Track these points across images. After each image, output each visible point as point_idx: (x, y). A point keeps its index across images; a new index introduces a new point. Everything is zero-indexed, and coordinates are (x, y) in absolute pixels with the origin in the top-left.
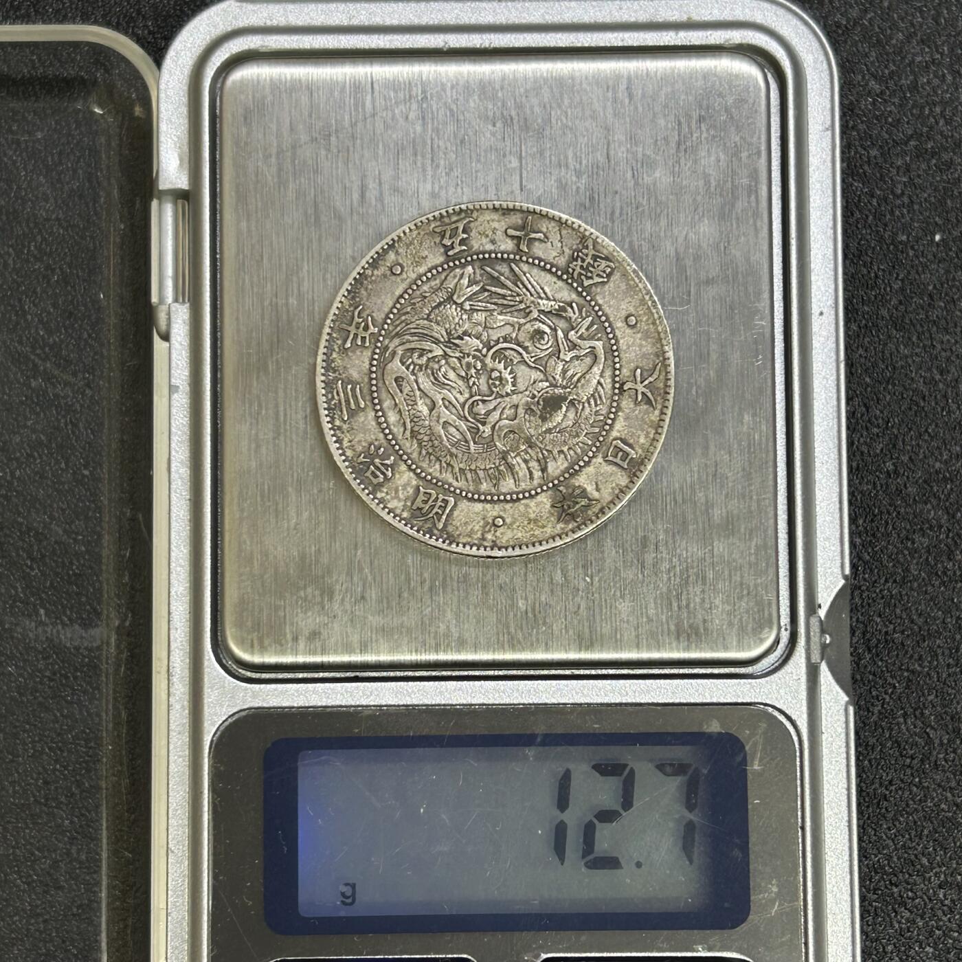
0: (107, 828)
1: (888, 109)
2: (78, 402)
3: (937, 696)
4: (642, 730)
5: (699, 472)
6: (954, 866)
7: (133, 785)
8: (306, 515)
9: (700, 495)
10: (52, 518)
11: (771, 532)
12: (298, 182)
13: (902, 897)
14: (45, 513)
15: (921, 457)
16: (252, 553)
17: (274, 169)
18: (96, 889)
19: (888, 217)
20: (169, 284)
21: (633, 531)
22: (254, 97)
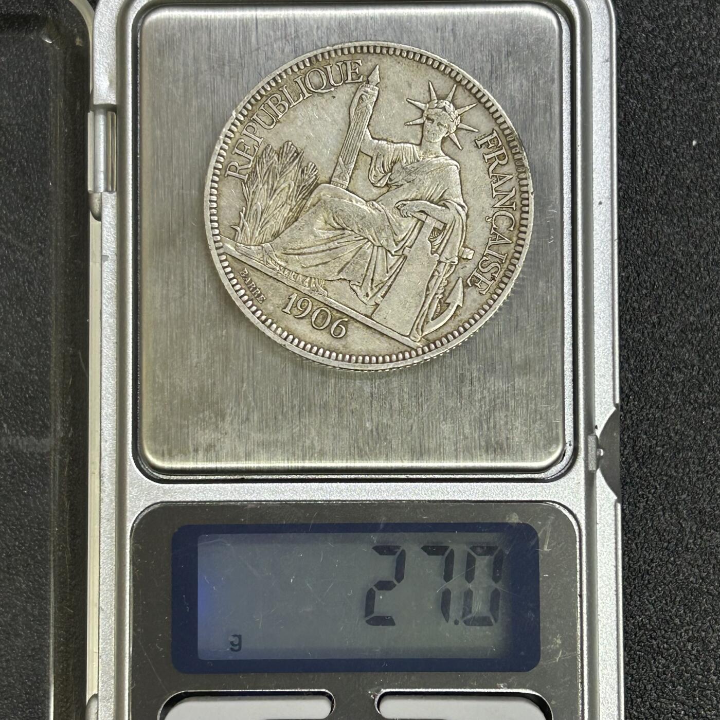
0: (55, 591)
1: (658, 43)
2: (33, 265)
3: (688, 495)
4: (460, 521)
5: (504, 326)
6: (700, 625)
7: (75, 557)
8: (204, 356)
9: (505, 343)
10: (13, 354)
11: (559, 371)
12: (199, 101)
13: (659, 648)
14: (8, 350)
15: (679, 311)
16: (163, 384)
17: (181, 91)
18: (46, 637)
19: (656, 126)
20: (101, 176)
21: (453, 371)
22: (166, 34)
